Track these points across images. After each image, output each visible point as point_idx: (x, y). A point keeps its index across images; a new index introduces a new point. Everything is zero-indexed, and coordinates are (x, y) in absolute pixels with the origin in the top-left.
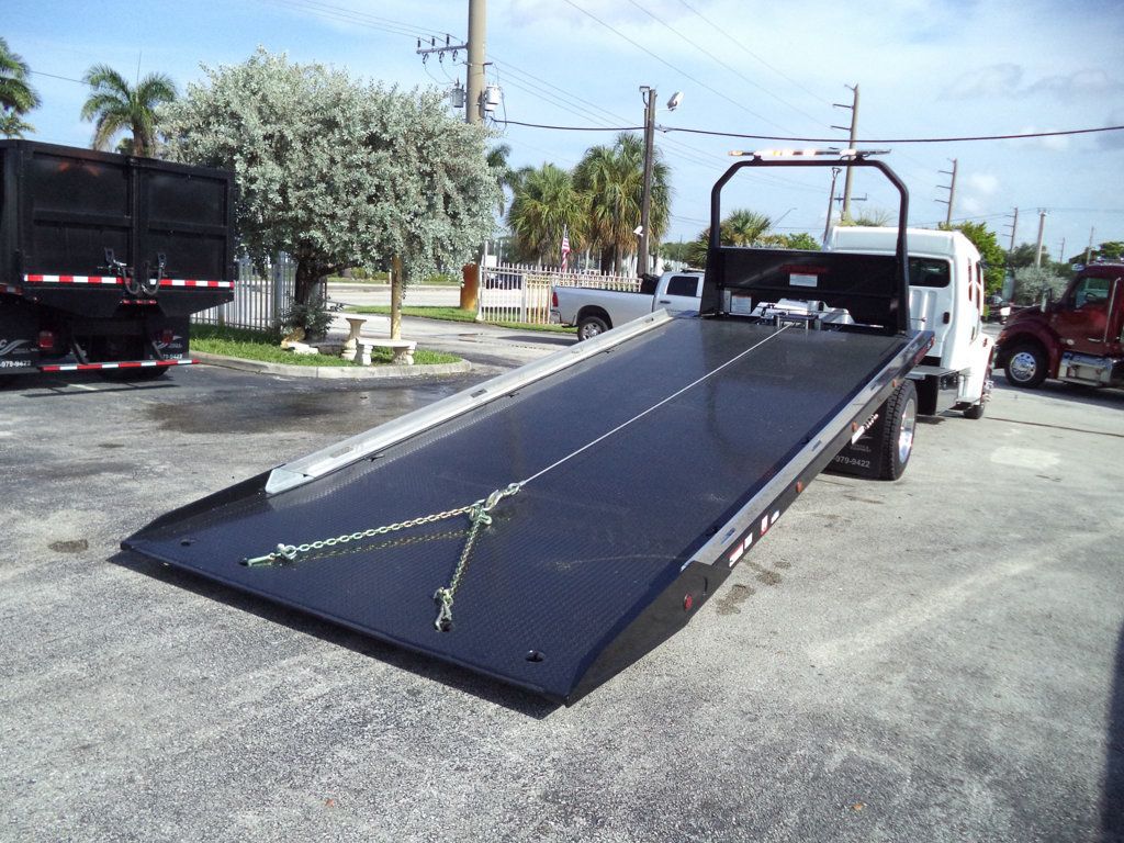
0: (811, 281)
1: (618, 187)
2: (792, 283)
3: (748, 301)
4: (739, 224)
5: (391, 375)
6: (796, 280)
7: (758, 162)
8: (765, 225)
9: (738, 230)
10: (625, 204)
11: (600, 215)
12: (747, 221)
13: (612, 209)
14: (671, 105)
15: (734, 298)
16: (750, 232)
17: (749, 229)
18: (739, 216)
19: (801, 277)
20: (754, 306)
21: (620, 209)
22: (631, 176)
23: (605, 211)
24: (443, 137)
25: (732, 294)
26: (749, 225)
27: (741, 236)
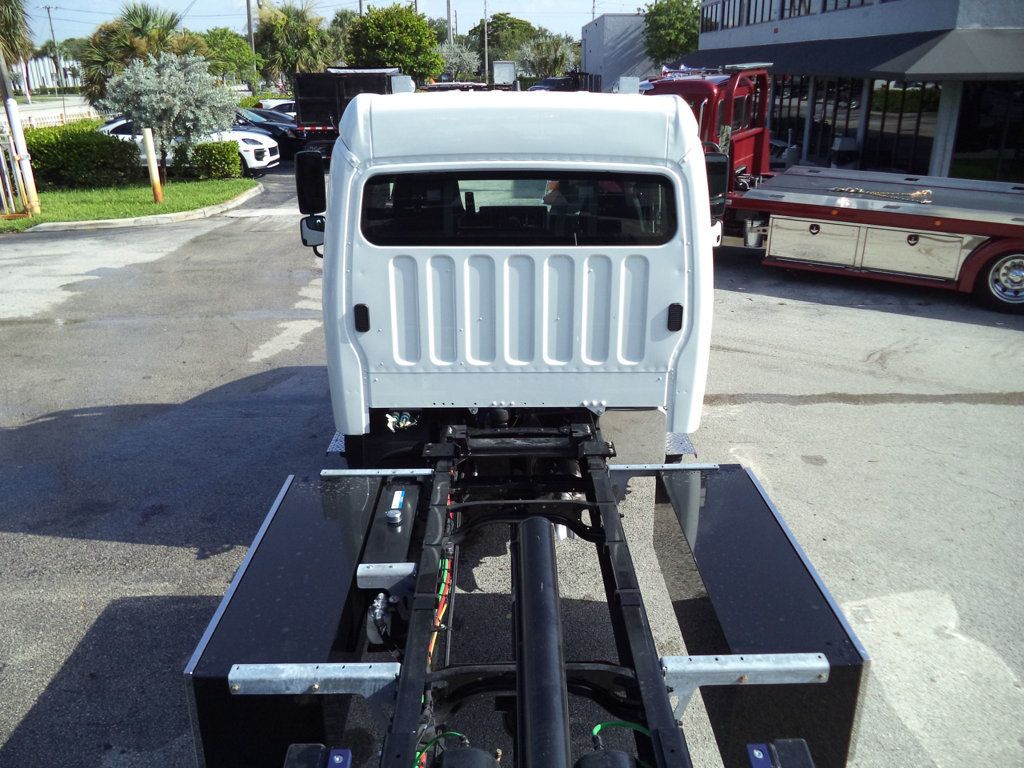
4: (138, 24)
8: (173, 23)
9: (138, 31)
12: (147, 19)
16: (154, 33)
17: (153, 29)
18: (135, 12)
26: (151, 23)
27: (144, 40)
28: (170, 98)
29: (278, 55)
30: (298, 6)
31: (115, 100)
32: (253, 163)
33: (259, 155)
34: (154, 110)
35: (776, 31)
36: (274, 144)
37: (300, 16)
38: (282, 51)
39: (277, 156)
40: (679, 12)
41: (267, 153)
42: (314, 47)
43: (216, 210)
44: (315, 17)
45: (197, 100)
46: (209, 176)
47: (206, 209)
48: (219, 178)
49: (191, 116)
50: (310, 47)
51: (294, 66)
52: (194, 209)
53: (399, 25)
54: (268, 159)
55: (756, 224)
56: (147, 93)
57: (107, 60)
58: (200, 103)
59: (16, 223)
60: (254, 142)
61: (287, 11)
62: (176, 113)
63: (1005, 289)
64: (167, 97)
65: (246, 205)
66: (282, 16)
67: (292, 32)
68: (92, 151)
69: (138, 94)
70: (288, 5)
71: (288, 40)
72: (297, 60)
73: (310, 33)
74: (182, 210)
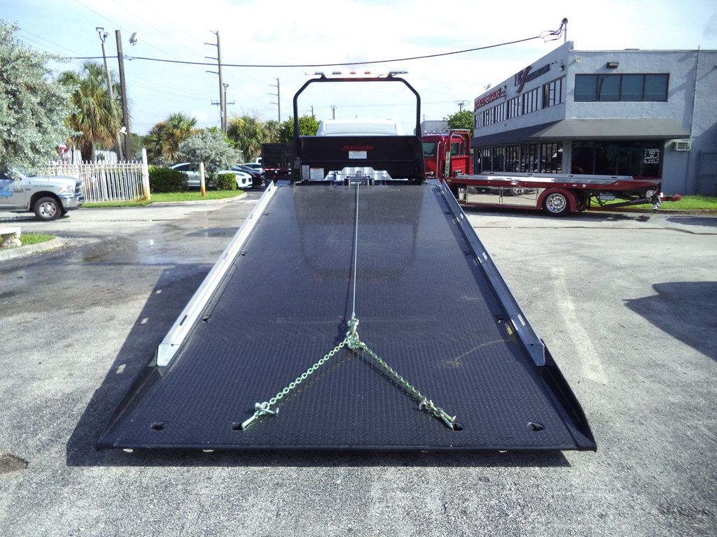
0: (363, 155)
1: (91, 100)
2: (350, 157)
3: (321, 171)
4: (176, 123)
5: (12, 256)
6: (353, 155)
7: (323, 79)
8: (193, 123)
9: (175, 127)
10: (99, 113)
11: (80, 121)
12: (181, 120)
13: (89, 115)
14: (132, 41)
15: (312, 170)
16: (185, 127)
17: (184, 125)
18: (174, 117)
19: (357, 153)
20: (326, 174)
21: (95, 116)
22: (99, 92)
23: (84, 118)
24: (19, 62)
25: (310, 167)
26: (182, 123)
27: (179, 131)
28: (210, 152)
29: (239, 142)
30: (251, 116)
31: (183, 152)
32: (241, 185)
33: (244, 181)
34: (202, 156)
35: (506, 125)
36: (250, 177)
37: (252, 122)
38: (242, 140)
39: (251, 183)
40: (467, 119)
41: (247, 180)
42: (259, 138)
43: (230, 200)
44: (259, 122)
45: (221, 153)
46: (222, 189)
47: (226, 199)
48: (227, 190)
49: (218, 159)
50: (257, 138)
51: (248, 148)
52: (220, 198)
53: (307, 126)
54: (248, 184)
55: (462, 190)
56: (198, 149)
57: (160, 140)
58: (222, 154)
59: (143, 202)
60: (242, 175)
61: (244, 119)
62: (211, 158)
63: (554, 209)
64: (208, 151)
65: (242, 199)
66: (242, 121)
67: (248, 130)
68: (169, 176)
69: (194, 150)
70: (246, 115)
71: (245, 134)
72: (249, 145)
73: (257, 130)
74: (215, 199)
